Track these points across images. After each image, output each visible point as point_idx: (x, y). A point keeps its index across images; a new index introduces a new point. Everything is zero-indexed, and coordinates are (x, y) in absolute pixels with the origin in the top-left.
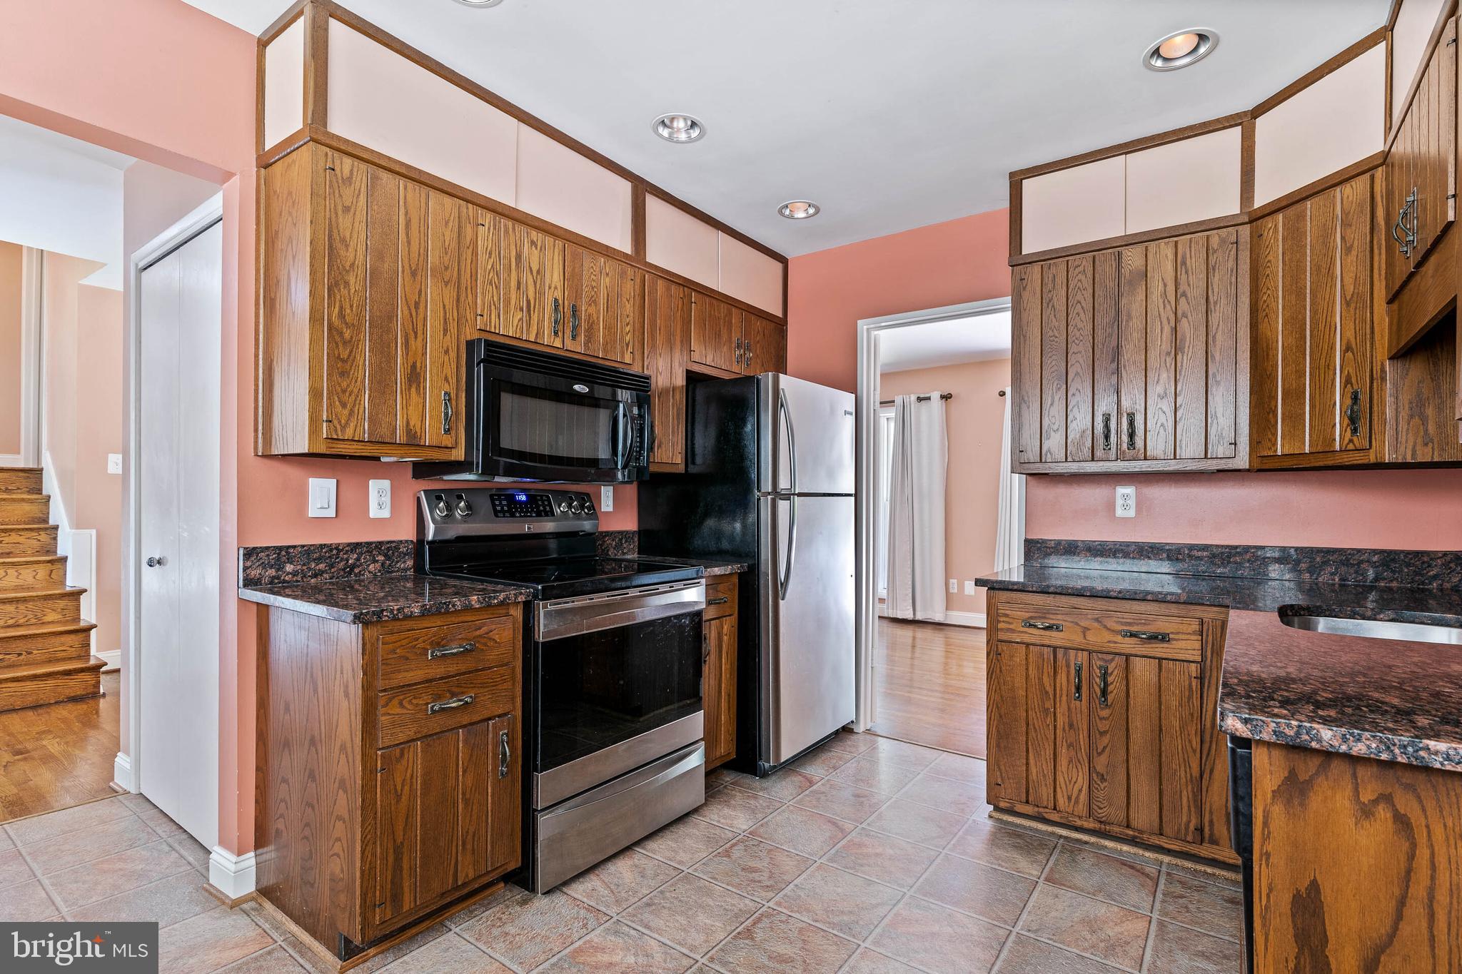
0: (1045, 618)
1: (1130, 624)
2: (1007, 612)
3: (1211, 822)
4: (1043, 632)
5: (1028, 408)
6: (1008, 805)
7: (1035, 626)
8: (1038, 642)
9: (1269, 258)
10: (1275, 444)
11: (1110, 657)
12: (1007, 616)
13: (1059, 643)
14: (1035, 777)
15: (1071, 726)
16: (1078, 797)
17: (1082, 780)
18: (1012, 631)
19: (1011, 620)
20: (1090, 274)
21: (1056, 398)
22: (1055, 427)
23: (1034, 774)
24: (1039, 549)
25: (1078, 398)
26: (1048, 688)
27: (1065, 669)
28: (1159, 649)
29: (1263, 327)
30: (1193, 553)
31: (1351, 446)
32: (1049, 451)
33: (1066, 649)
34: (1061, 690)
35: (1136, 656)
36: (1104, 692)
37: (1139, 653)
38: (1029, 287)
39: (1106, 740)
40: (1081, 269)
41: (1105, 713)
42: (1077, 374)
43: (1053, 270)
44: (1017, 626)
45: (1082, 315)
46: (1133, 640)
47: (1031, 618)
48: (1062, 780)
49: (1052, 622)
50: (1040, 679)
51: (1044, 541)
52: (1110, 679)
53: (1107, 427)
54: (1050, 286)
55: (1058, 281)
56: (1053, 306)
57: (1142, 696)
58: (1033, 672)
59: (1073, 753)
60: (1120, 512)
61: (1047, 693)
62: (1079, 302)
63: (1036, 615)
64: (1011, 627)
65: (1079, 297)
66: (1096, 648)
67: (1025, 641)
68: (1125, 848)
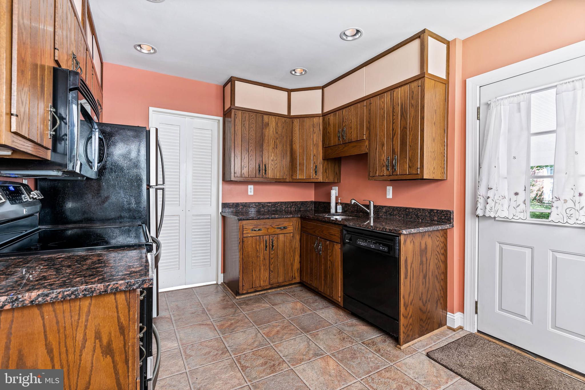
0: (257, 227)
1: (278, 225)
2: (247, 227)
3: (294, 274)
4: (258, 232)
5: (237, 158)
6: (246, 291)
7: (255, 231)
8: (255, 235)
9: (295, 129)
10: (297, 176)
11: (274, 235)
12: (246, 228)
13: (261, 234)
14: (254, 279)
15: (264, 259)
16: (266, 281)
17: (267, 275)
18: (248, 233)
19: (247, 230)
20: (255, 119)
21: (246, 157)
22: (245, 166)
23: (254, 278)
24: (227, 206)
25: (252, 157)
26: (258, 249)
27: (263, 242)
28: (285, 231)
29: (294, 146)
30: (268, 204)
31: (315, 178)
32: (243, 174)
33: (263, 236)
34: (262, 249)
35: (280, 234)
36: (273, 246)
37: (280, 233)
38: (238, 118)
39: (273, 260)
40: (253, 117)
41: (273, 252)
42: (251, 150)
43: (245, 115)
44: (250, 231)
45: (253, 131)
46: (279, 230)
47: (253, 228)
48: (262, 277)
49: (259, 228)
50: (256, 247)
51: (229, 203)
52: (274, 242)
53: (259, 167)
54: (244, 120)
55: (246, 119)
56: (245, 126)
57: (281, 244)
58: (254, 246)
59: (265, 267)
60: (249, 193)
61: (258, 251)
62: (252, 127)
63: (255, 227)
64: (247, 232)
65: (252, 126)
66: (271, 234)
67: (252, 236)
68: (273, 290)
